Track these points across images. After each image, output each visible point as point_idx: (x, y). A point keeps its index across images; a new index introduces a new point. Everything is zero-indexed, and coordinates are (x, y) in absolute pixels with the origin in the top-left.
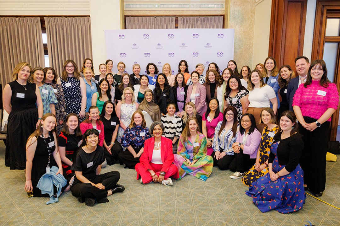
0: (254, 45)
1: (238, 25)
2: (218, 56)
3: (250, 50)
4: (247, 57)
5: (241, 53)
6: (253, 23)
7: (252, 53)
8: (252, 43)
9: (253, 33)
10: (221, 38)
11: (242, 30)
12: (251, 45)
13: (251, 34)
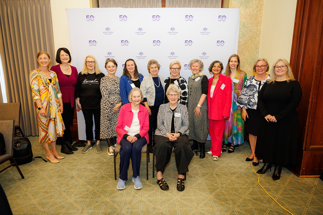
0: (261, 33)
1: (242, 7)
2: (217, 45)
3: (257, 38)
4: (253, 48)
5: (245, 43)
6: (261, 4)
7: (259, 43)
8: (259, 30)
9: (262, 17)
10: (222, 21)
11: (247, 12)
12: (258, 33)
13: (258, 18)
